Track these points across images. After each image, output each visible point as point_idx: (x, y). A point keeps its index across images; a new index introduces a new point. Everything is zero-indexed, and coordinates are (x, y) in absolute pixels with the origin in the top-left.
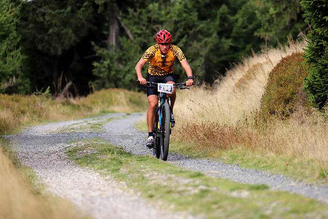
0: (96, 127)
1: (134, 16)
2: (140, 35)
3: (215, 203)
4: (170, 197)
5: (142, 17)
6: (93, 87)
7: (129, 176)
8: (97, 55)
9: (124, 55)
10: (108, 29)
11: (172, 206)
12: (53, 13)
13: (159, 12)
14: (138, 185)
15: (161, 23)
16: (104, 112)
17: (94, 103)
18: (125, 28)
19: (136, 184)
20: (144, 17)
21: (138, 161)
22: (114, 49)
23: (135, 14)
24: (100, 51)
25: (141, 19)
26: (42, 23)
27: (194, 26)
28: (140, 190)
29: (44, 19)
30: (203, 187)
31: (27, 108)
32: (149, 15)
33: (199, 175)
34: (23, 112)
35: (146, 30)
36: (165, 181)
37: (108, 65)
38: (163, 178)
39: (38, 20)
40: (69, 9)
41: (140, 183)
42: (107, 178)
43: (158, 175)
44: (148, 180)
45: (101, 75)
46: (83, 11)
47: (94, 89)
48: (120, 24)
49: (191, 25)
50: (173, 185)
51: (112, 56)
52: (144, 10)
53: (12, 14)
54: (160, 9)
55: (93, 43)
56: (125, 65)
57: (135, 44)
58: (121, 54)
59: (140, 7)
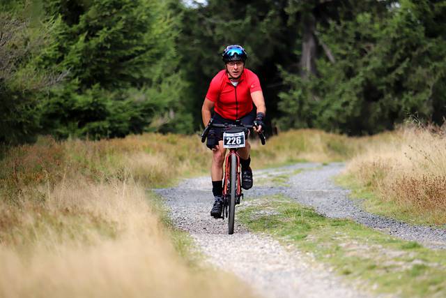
0: (279, 180)
1: (336, 31)
2: (344, 57)
3: (434, 283)
4: (373, 274)
5: (348, 32)
6: (277, 126)
7: (318, 245)
8: (284, 83)
9: (321, 83)
10: (300, 48)
11: (375, 287)
12: (226, 24)
13: (372, 26)
14: (331, 258)
15: (374, 41)
16: (291, 161)
17: (278, 148)
18: (325, 47)
19: (328, 256)
20: (351, 32)
21: (333, 225)
22: (308, 75)
23: (338, 28)
24: (288, 78)
25: (346, 35)
26: (211, 38)
27: (419, 45)
28: (333, 265)
29: (214, 33)
30: (419, 262)
31: (187, 153)
32: (358, 29)
33: (415, 246)
34: (181, 159)
35: (353, 50)
36: (367, 252)
37: (300, 96)
38: (365, 249)
39: (205, 34)
40: (248, 20)
41: (334, 255)
42: (289, 247)
43: (358, 245)
44: (344, 252)
45: (290, 111)
46: (268, 23)
47: (279, 130)
48: (316, 41)
49: (414, 44)
50: (378, 258)
51: (304, 84)
52: (351, 23)
53: (171, 25)
54: (372, 21)
55: (279, 67)
56: (323, 97)
57: (337, 69)
58: (317, 83)
59: (345, 19)
